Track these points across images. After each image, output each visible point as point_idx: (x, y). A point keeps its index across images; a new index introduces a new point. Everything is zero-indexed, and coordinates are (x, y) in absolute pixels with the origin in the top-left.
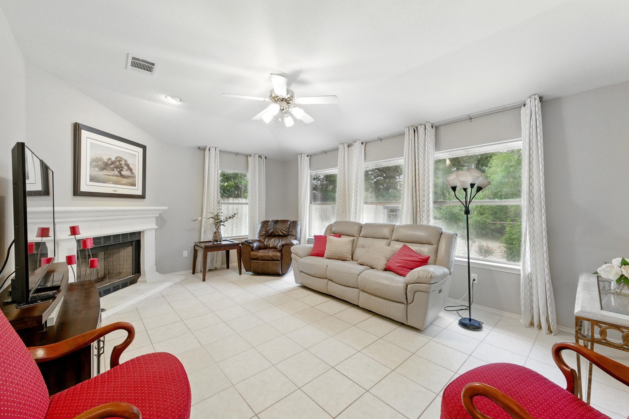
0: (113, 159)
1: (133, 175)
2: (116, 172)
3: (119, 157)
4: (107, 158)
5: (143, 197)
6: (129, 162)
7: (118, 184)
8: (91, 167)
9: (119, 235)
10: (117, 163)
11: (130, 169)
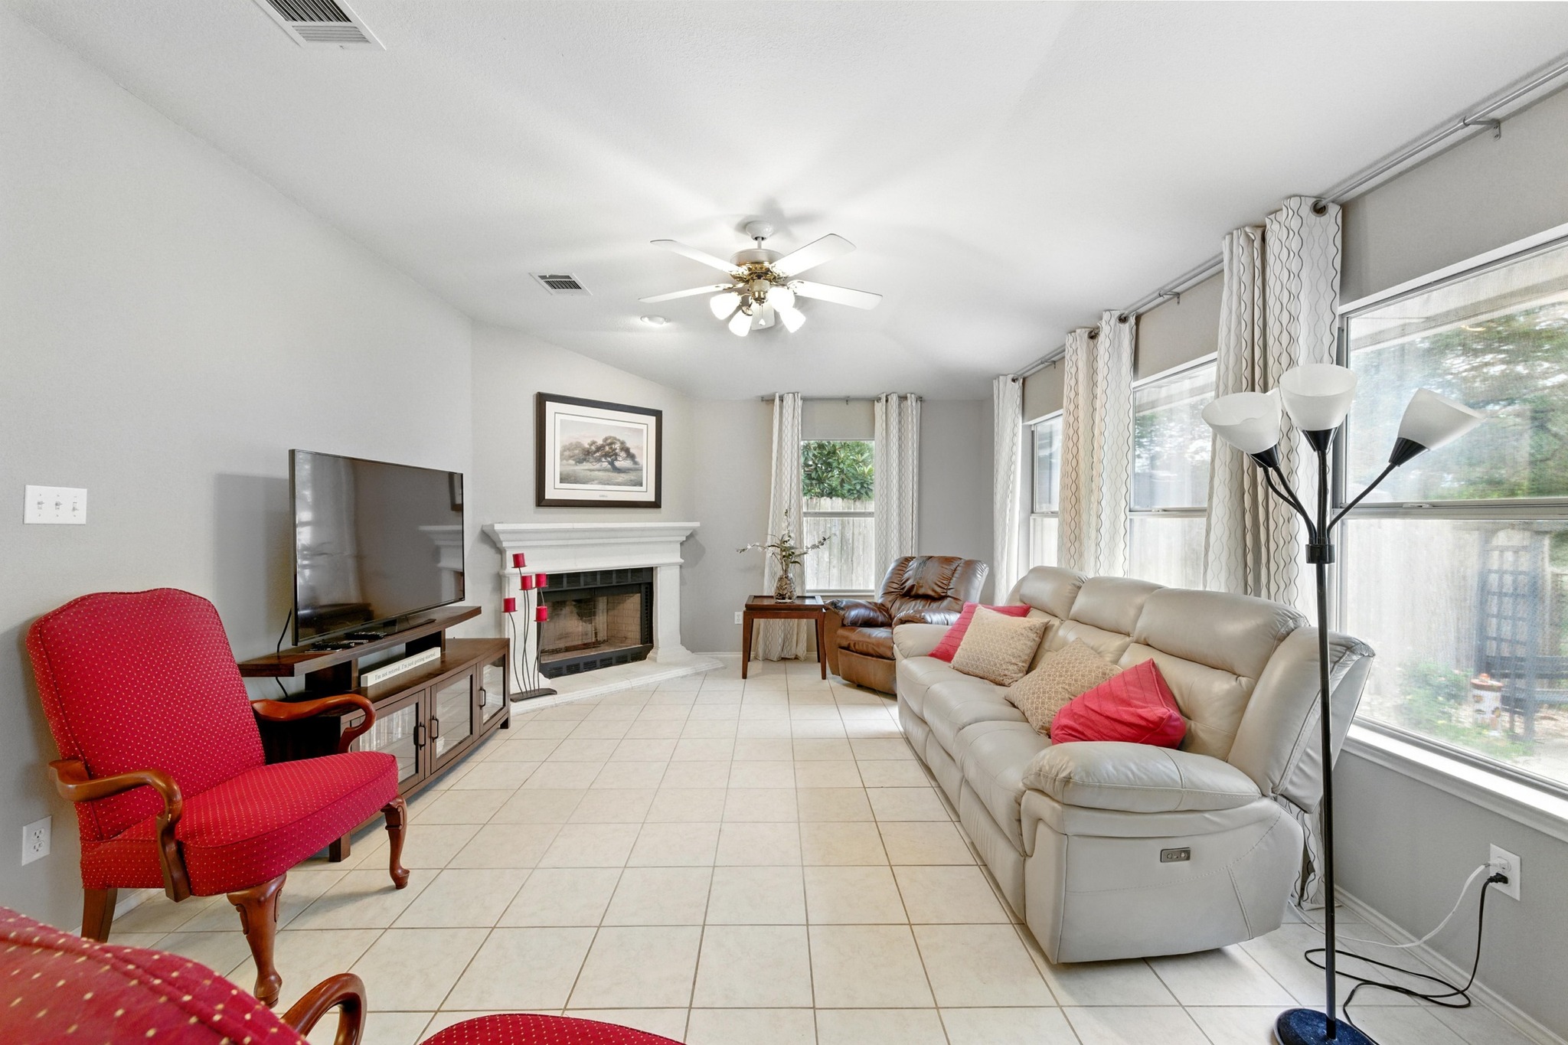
0: (600, 442)
1: (637, 466)
2: (605, 464)
3: (610, 437)
4: (589, 441)
5: (656, 504)
6: (628, 445)
7: (608, 484)
8: (562, 459)
9: (612, 571)
10: (607, 448)
11: (631, 456)
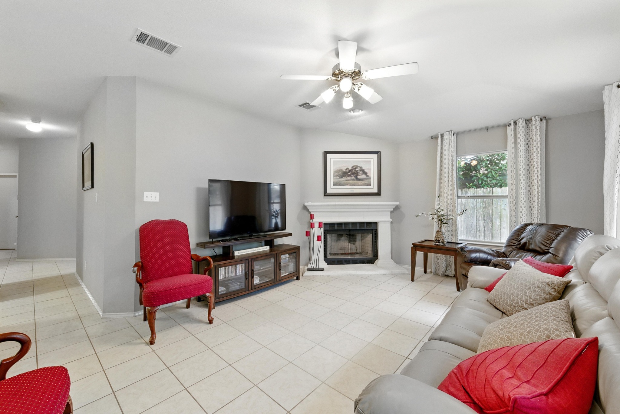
0: (350, 168)
1: (368, 177)
2: (353, 177)
3: (355, 166)
4: (345, 168)
5: (378, 194)
6: (363, 168)
7: (354, 186)
8: (334, 176)
9: (357, 223)
10: (354, 171)
11: (365, 173)
